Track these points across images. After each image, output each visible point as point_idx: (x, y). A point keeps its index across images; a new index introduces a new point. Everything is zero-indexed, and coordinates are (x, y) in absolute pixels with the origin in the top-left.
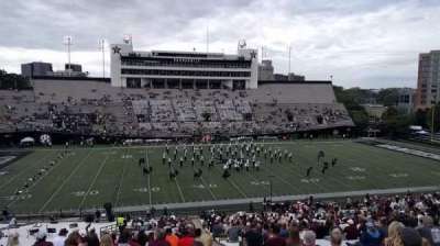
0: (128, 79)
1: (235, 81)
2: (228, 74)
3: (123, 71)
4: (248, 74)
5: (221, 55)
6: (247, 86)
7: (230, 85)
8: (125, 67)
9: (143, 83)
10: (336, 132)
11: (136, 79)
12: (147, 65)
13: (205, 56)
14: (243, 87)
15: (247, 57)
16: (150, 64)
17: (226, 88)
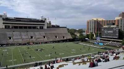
0: (5, 26)
1: (40, 27)
2: (38, 25)
3: (4, 23)
4: (44, 25)
5: (36, 19)
6: (44, 28)
7: (39, 28)
8: (4, 22)
9: (10, 27)
10: (68, 40)
11: (8, 26)
12: (12, 21)
13: (31, 19)
14: (43, 28)
15: (44, 20)
16: (13, 21)
17: (37, 28)
